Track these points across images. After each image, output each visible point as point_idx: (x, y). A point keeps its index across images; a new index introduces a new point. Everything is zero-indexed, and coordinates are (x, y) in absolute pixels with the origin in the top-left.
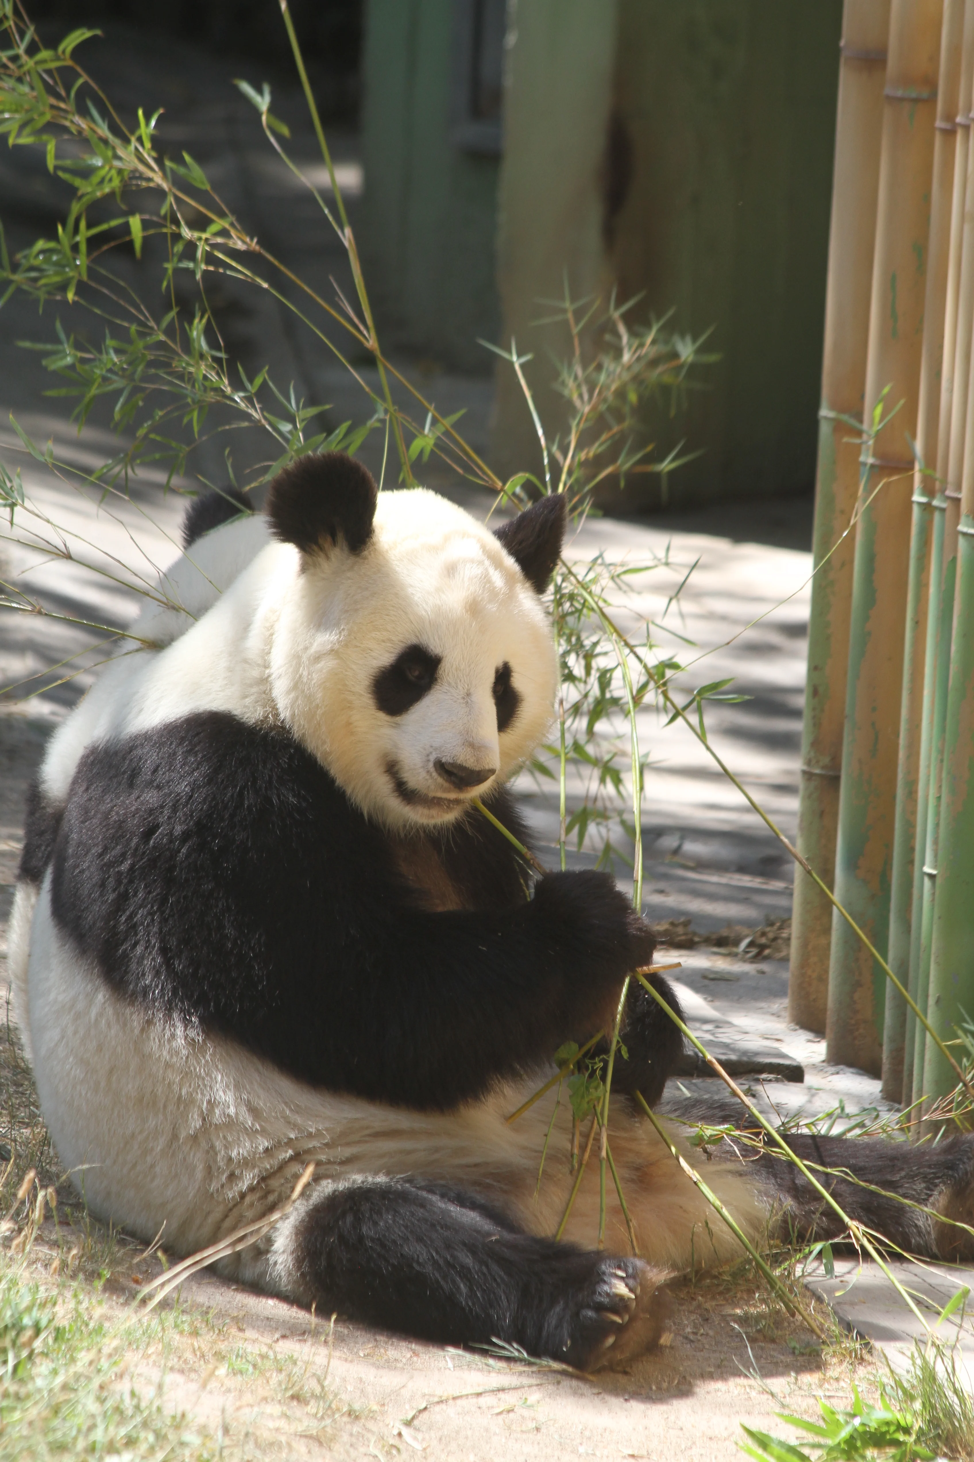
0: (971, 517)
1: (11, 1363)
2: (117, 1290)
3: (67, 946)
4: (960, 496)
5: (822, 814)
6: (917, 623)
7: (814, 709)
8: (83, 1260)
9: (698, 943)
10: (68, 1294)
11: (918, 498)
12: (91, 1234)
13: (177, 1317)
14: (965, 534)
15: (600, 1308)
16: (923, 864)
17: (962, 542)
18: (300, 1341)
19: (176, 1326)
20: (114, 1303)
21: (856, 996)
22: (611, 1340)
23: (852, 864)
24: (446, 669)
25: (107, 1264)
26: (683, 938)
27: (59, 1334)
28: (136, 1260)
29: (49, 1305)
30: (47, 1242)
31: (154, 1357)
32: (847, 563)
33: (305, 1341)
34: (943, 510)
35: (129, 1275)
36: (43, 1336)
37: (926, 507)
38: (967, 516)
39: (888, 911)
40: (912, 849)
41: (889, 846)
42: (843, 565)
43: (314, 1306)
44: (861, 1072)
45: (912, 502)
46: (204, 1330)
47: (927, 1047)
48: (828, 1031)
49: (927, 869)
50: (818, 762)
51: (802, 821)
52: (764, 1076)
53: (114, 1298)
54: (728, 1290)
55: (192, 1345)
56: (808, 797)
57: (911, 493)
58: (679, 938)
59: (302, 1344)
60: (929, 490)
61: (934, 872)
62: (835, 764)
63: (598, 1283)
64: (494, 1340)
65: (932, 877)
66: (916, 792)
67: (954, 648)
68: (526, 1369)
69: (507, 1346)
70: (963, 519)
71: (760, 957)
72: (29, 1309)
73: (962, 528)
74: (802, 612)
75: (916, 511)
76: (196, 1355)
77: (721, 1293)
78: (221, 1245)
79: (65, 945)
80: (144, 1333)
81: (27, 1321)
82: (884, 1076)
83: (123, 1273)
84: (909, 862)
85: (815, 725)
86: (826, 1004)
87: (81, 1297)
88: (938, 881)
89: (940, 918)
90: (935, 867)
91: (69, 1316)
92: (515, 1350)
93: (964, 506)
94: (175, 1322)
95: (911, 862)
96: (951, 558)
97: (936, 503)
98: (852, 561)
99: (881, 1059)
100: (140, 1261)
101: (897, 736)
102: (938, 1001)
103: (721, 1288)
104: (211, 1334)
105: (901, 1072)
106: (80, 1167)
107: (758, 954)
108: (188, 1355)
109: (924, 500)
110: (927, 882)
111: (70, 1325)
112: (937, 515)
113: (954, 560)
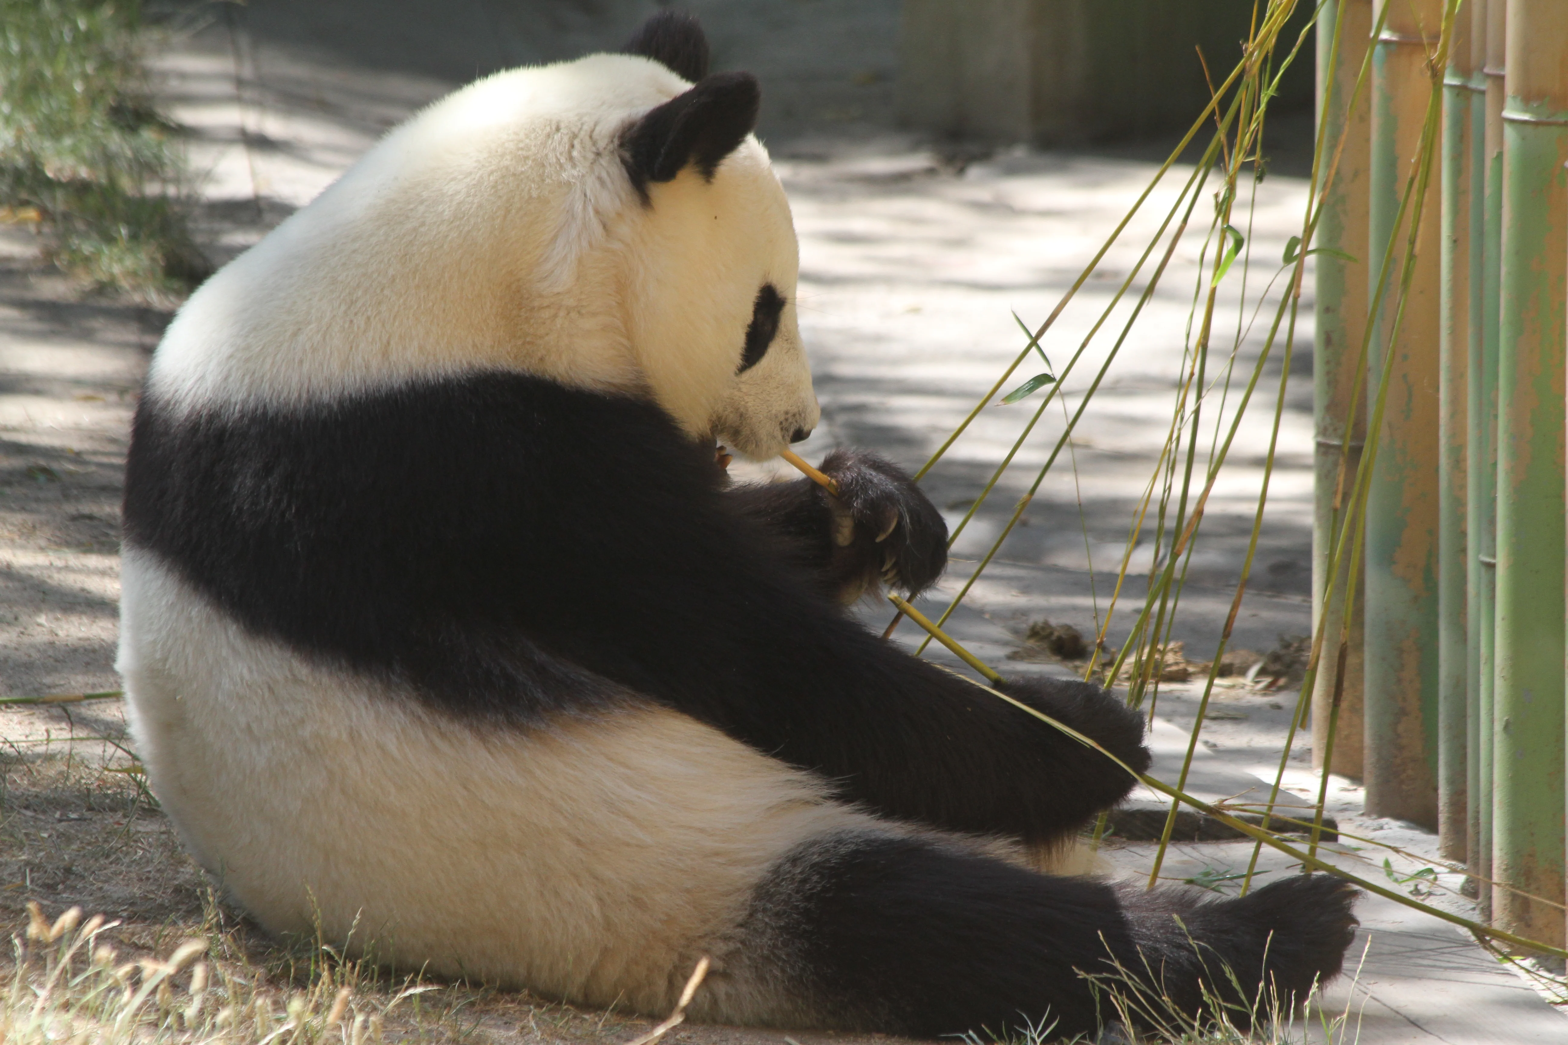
0: (1519, 98)
4: (1503, 73)
6: (1455, 241)
7: (1328, 362)
9: (1194, 674)
11: (1450, 80)
14: (1512, 121)
16: (1478, 552)
17: (1509, 132)
21: (1401, 728)
23: (1387, 558)
26: (1174, 668)
32: (1360, 172)
34: (1483, 93)
37: (1462, 92)
38: (1514, 97)
39: (1436, 616)
40: (1463, 534)
41: (1433, 532)
42: (1356, 174)
44: (1412, 825)
45: (1443, 86)
47: (1495, 785)
48: (1366, 775)
49: (1484, 558)
50: (1335, 430)
51: (1318, 508)
52: (1287, 835)
56: (1325, 478)
57: (1441, 75)
58: (1169, 669)
60: (1464, 69)
61: (1493, 562)
62: (1359, 432)
65: (1490, 568)
66: (1465, 460)
67: (1504, 270)
70: (1509, 102)
71: (1273, 689)
73: (1508, 114)
75: (1447, 97)
82: (1442, 828)
84: (1461, 550)
85: (1329, 383)
86: (1361, 741)
88: (1499, 572)
89: (1503, 619)
90: (1494, 555)
93: (1510, 86)
95: (1463, 550)
96: (1495, 155)
97: (1474, 84)
98: (1367, 169)
99: (1437, 807)
101: (1437, 389)
102: (1507, 727)
105: (1463, 821)
107: (1271, 685)
109: (1455, 82)
110: (1484, 574)
112: (1475, 99)
113: (1500, 156)
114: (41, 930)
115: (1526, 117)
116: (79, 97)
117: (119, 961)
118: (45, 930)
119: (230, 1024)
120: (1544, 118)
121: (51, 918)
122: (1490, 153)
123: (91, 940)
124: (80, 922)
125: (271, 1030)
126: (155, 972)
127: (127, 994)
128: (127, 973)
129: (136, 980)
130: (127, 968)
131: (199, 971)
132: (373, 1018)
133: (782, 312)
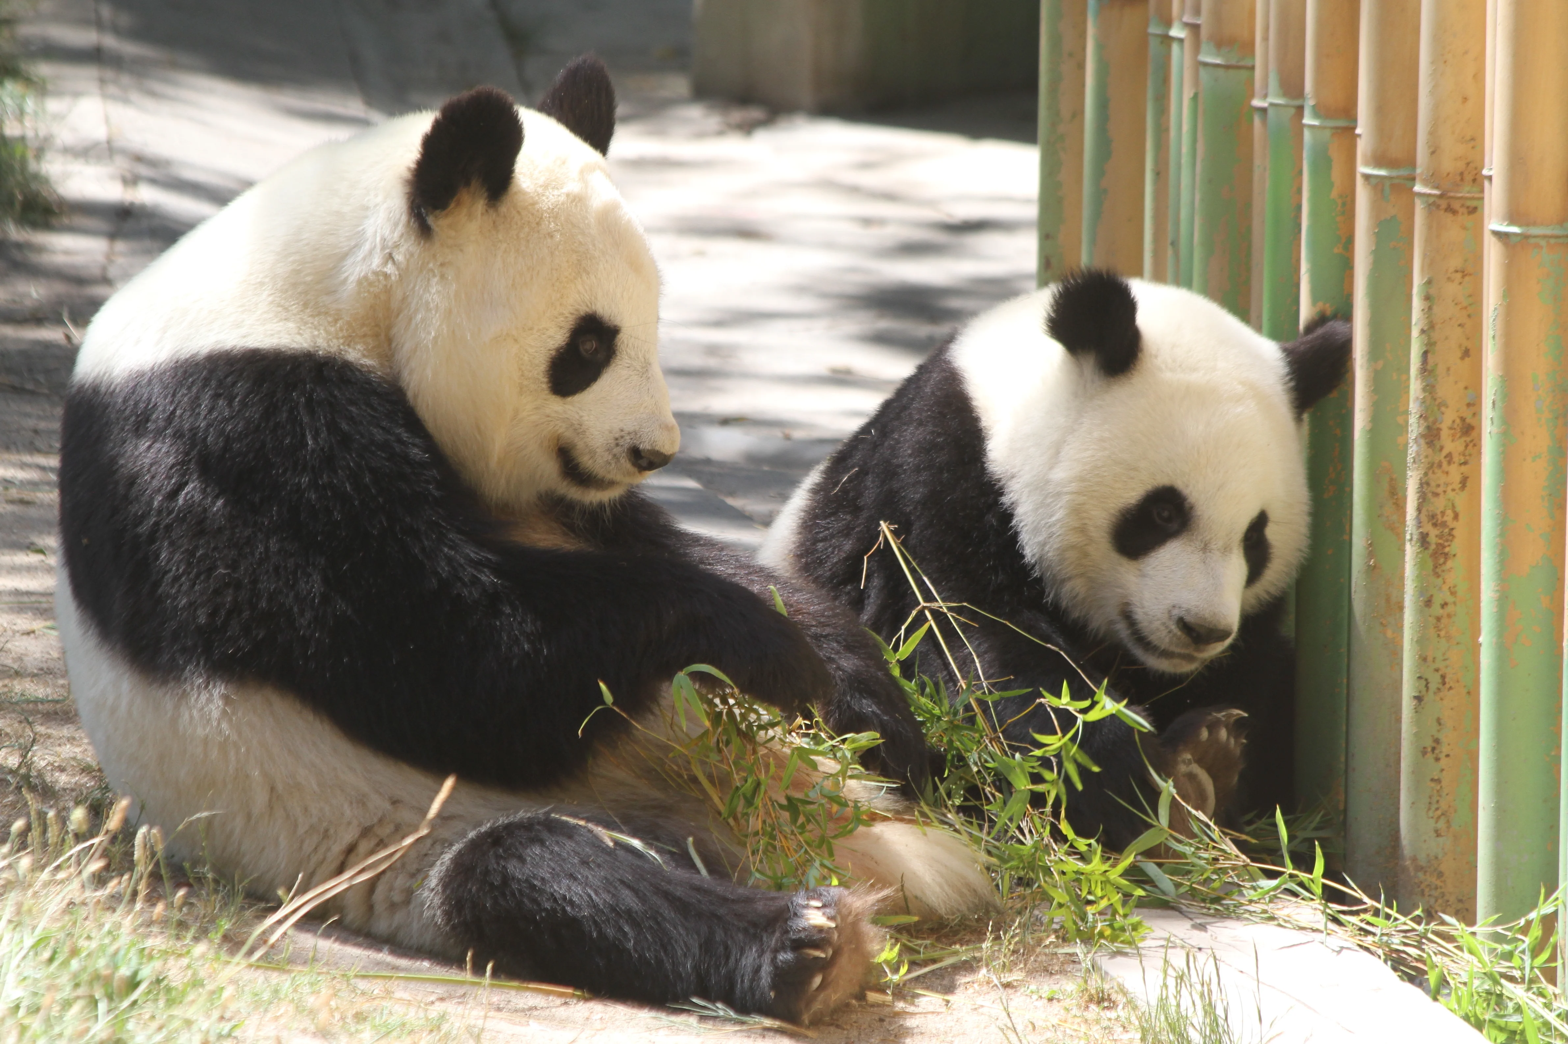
0: (1213, 43)
3: (90, 632)
4: (1199, 22)
6: (1158, 174)
11: (1154, 29)
14: (1208, 64)
15: (798, 945)
17: (1206, 75)
18: (459, 1003)
19: (311, 986)
22: (817, 980)
24: (624, 339)
31: (284, 1019)
32: (1077, 114)
33: (465, 1002)
34: (1181, 41)
37: (1163, 39)
38: (1209, 43)
42: (1074, 116)
43: (469, 956)
45: (1148, 35)
57: (1146, 25)
59: (462, 1005)
64: (695, 1000)
67: (1198, 197)
68: (737, 1028)
69: (710, 1006)
70: (1204, 47)
73: (1204, 58)
75: (1152, 45)
76: (333, 1017)
79: (88, 631)
80: (272, 994)
92: (721, 1009)
93: (1204, 33)
94: (310, 980)
96: (1191, 95)
97: (1173, 33)
98: (1082, 111)
106: (201, 814)
108: (323, 1015)
109: (1160, 31)
112: (1173, 47)
113: (1195, 97)
115: (1219, 61)
120: (1231, 63)
133: (617, 340)
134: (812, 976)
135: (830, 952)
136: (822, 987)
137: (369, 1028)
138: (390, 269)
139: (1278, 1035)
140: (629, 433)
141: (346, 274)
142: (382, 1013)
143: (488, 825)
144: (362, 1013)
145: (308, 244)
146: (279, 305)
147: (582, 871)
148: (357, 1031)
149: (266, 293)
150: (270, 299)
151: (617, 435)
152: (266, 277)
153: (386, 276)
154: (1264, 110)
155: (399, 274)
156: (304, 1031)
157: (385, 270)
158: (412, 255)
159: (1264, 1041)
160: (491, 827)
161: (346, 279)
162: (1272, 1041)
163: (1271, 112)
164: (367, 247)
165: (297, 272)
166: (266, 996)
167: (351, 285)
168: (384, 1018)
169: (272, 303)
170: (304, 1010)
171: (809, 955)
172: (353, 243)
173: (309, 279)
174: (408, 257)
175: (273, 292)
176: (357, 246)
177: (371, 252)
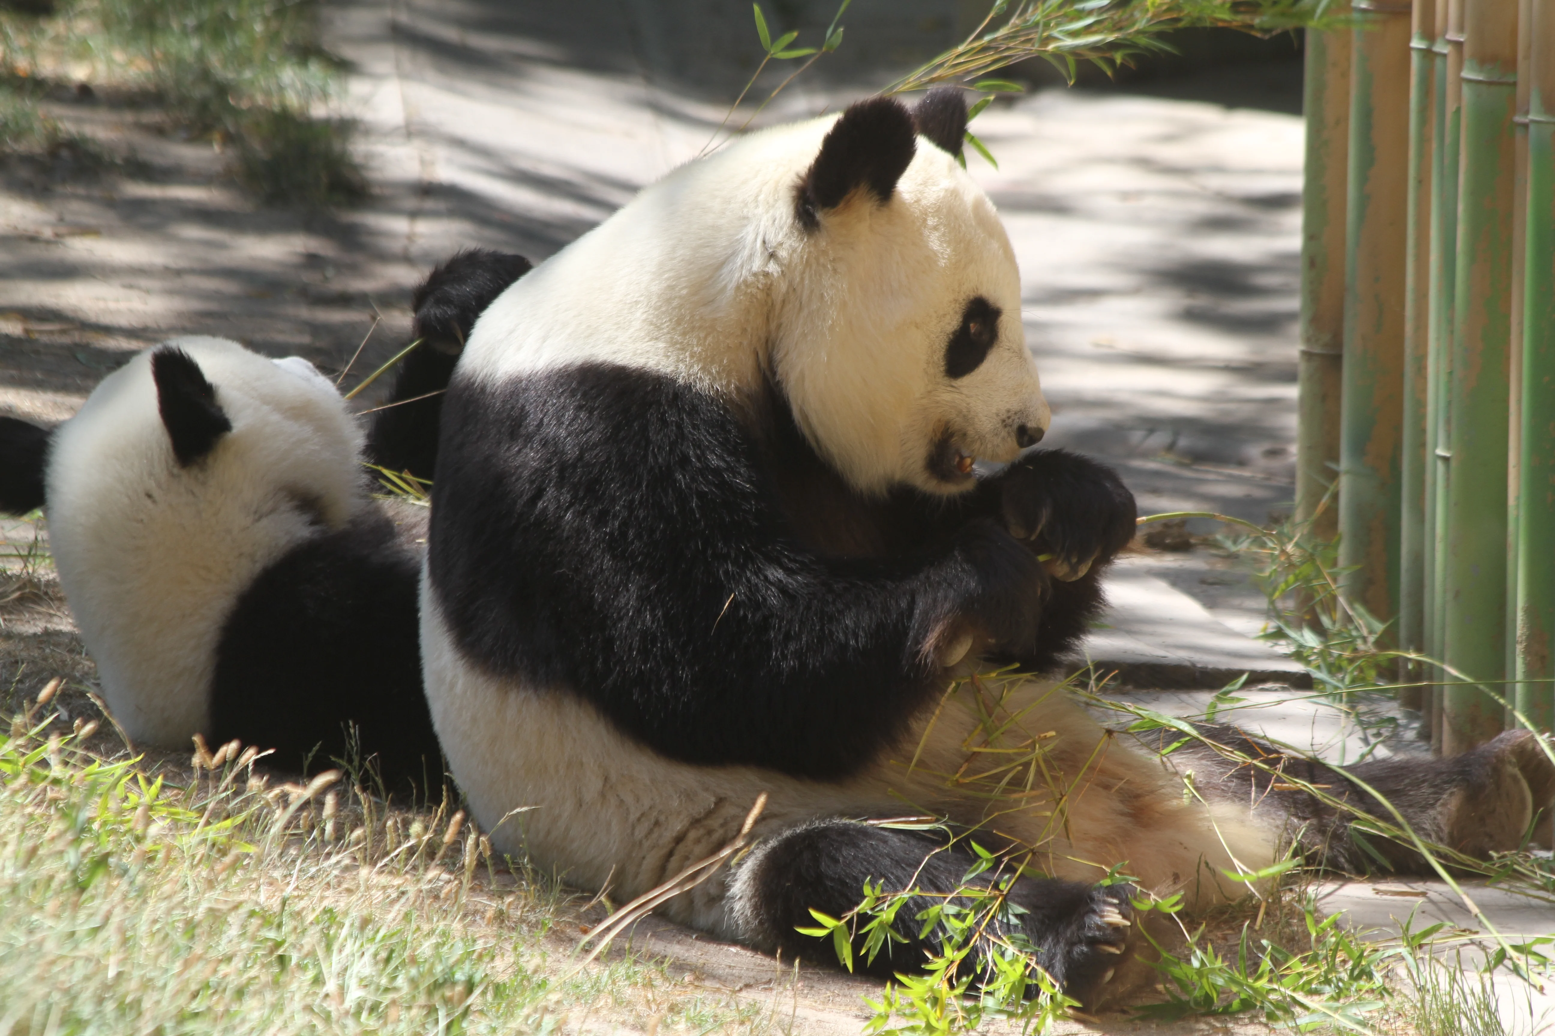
0: (1475, 61)
1: (443, 1023)
2: (564, 941)
4: (1461, 40)
5: (1324, 398)
6: (1420, 182)
7: (1311, 283)
8: (526, 909)
9: (1195, 545)
10: (508, 947)
11: (1416, 43)
12: (535, 881)
13: (629, 968)
14: (1469, 81)
15: (1093, 942)
16: (1435, 446)
17: (1466, 90)
18: (766, 989)
19: (628, 978)
20: (560, 955)
21: (1367, 594)
22: (1110, 974)
23: (1359, 449)
24: (1004, 322)
25: (552, 914)
26: (1178, 540)
27: (499, 990)
28: (583, 909)
29: (486, 959)
30: (487, 893)
31: (604, 1012)
32: (1341, 121)
33: (771, 989)
34: (1444, 56)
35: (577, 926)
36: (477, 992)
37: (1427, 54)
38: (1471, 61)
39: (1400, 501)
40: (1423, 431)
41: (1398, 428)
42: (1338, 122)
43: (779, 951)
45: (1410, 49)
46: (658, 982)
49: (1440, 452)
50: (1317, 340)
52: (1268, 685)
53: (561, 950)
54: (1234, 918)
55: (646, 997)
56: (1310, 385)
57: (1409, 39)
59: (768, 993)
60: (1429, 35)
61: (1447, 454)
62: (1338, 342)
63: (1087, 913)
65: (1446, 460)
66: (1425, 367)
67: (1461, 208)
70: (1467, 64)
72: (459, 962)
73: (1466, 74)
74: (1296, 184)
75: (1415, 61)
76: (650, 1008)
77: (1226, 922)
78: (668, 886)
80: (592, 987)
81: (460, 976)
83: (569, 923)
84: (1421, 445)
85: (1310, 301)
87: (521, 949)
88: (1453, 464)
89: (1456, 505)
90: (1448, 447)
91: (510, 970)
93: (1466, 50)
94: (627, 973)
95: (1423, 445)
96: (1454, 109)
97: (1436, 48)
98: (1346, 118)
100: (588, 910)
101: (1404, 308)
102: (1457, 596)
103: (1226, 916)
104: (668, 985)
106: (518, 810)
108: (641, 1008)
109: (1424, 45)
110: (1440, 466)
111: (511, 980)
112: (1438, 62)
113: (1458, 111)
114: (205, 759)
115: (1481, 78)
116: (258, 36)
117: (269, 786)
118: (208, 759)
119: (366, 838)
120: (1495, 79)
121: (213, 749)
122: (1451, 107)
123: (250, 765)
124: (240, 752)
125: (399, 844)
126: (299, 797)
127: (278, 812)
128: (276, 795)
129: (284, 800)
130: (277, 791)
131: (330, 800)
132: (482, 839)
133: (999, 321)
134: (1105, 971)
135: (1123, 947)
136: (1113, 980)
137: (683, 1020)
138: (773, 268)
139: (1549, 1026)
140: (1016, 413)
141: (724, 283)
142: (696, 1005)
143: (804, 827)
144: (677, 1005)
145: (682, 260)
146: (651, 324)
147: (895, 872)
148: (673, 1022)
149: (641, 311)
150: (645, 316)
151: (1004, 417)
152: (642, 296)
153: (766, 275)
154: (1526, 126)
155: (782, 272)
156: (624, 1023)
157: (767, 269)
158: (794, 251)
159: (1535, 1032)
160: (806, 829)
161: (725, 286)
162: (1543, 1033)
163: (1532, 128)
164: (746, 253)
165: (671, 288)
166: (586, 987)
167: (730, 292)
168: (698, 1009)
169: (644, 320)
170: (623, 1002)
171: (1104, 951)
172: (730, 251)
173: (684, 292)
174: (790, 251)
175: (647, 309)
176: (734, 254)
177: (751, 256)
